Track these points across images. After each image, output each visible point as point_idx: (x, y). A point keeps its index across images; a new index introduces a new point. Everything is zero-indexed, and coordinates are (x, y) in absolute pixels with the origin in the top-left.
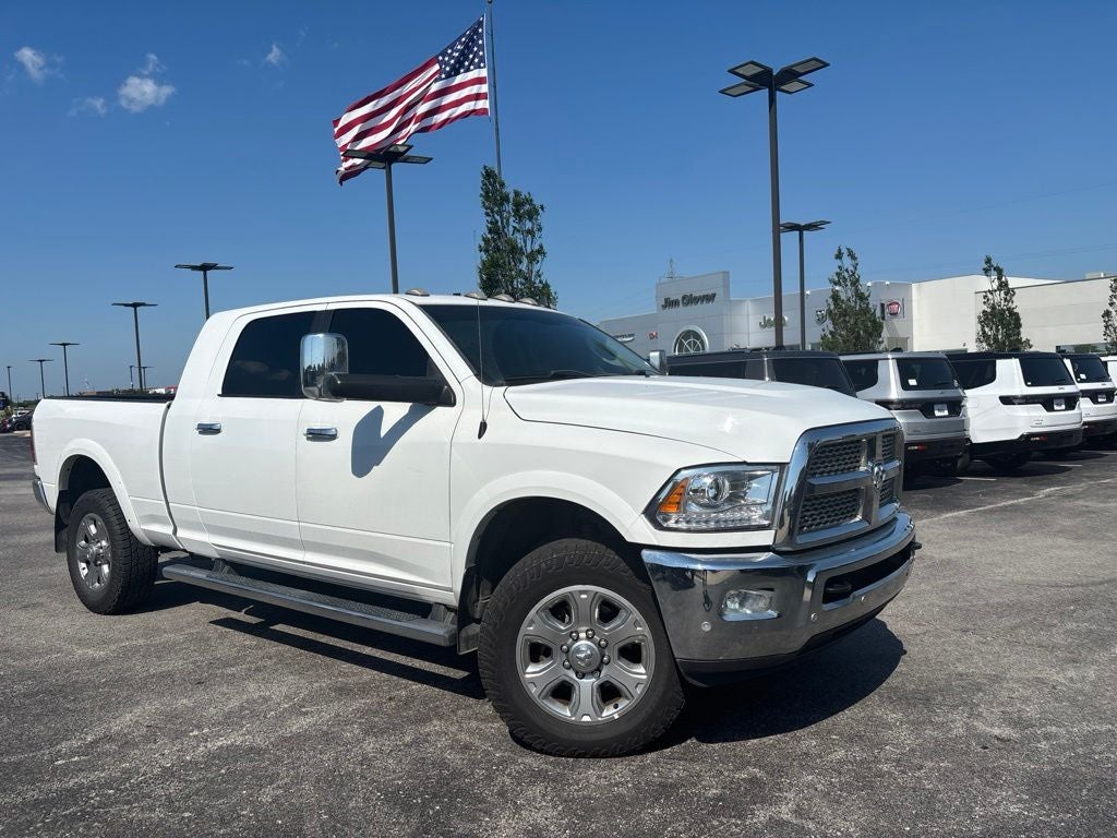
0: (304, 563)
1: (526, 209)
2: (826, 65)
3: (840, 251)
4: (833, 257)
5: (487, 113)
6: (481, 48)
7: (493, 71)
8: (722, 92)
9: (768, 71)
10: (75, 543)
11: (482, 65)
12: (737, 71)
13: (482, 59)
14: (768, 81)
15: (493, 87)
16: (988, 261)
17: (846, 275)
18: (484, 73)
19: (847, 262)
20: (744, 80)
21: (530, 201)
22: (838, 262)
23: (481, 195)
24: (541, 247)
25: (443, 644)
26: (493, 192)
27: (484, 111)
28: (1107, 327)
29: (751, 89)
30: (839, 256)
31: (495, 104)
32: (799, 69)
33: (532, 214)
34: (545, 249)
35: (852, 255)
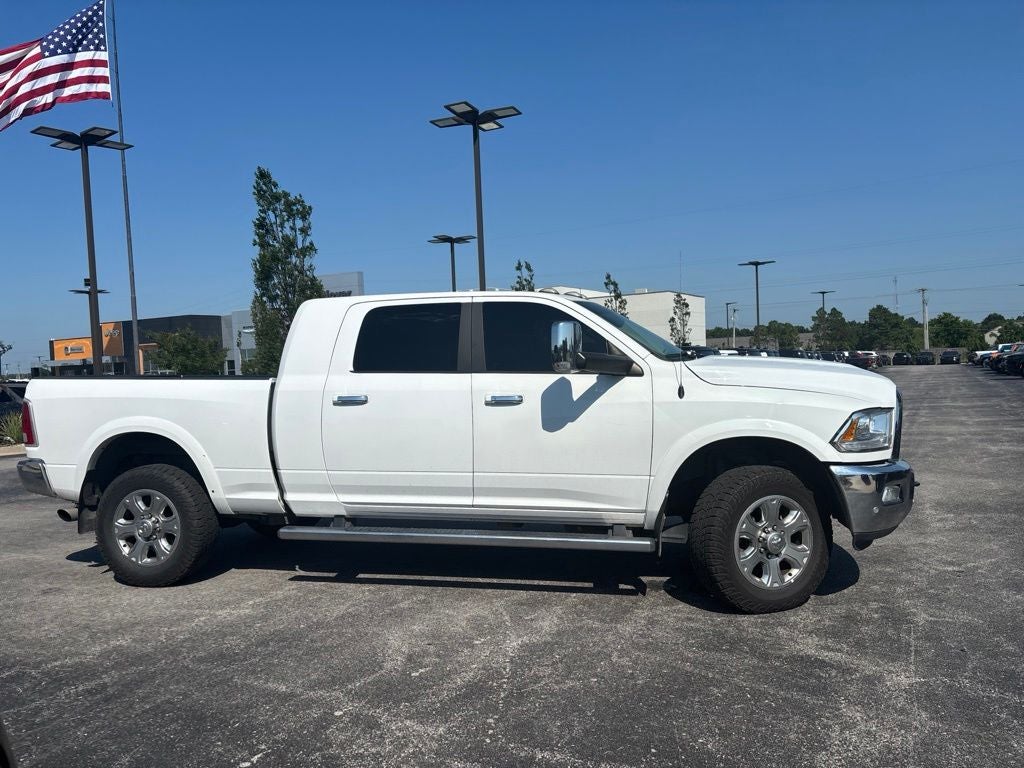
0: (473, 506)
1: (298, 210)
2: (520, 113)
3: (519, 264)
4: (514, 269)
5: (108, 98)
6: (102, 30)
7: (115, 56)
8: (431, 122)
9: (475, 111)
10: (112, 520)
11: (102, 48)
12: (452, 107)
13: (102, 42)
14: (473, 118)
15: (116, 71)
16: (608, 277)
17: (525, 283)
18: (103, 56)
19: (525, 273)
20: (453, 115)
21: (300, 202)
22: (518, 273)
23: (254, 193)
24: (311, 244)
25: (649, 550)
26: (266, 189)
27: (104, 96)
28: (672, 330)
29: (456, 123)
30: (519, 268)
31: (117, 87)
32: (499, 113)
33: (305, 214)
34: (316, 246)
35: (528, 268)
